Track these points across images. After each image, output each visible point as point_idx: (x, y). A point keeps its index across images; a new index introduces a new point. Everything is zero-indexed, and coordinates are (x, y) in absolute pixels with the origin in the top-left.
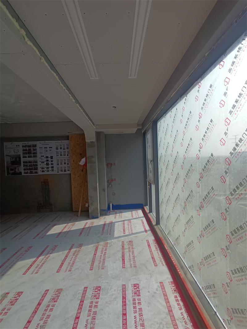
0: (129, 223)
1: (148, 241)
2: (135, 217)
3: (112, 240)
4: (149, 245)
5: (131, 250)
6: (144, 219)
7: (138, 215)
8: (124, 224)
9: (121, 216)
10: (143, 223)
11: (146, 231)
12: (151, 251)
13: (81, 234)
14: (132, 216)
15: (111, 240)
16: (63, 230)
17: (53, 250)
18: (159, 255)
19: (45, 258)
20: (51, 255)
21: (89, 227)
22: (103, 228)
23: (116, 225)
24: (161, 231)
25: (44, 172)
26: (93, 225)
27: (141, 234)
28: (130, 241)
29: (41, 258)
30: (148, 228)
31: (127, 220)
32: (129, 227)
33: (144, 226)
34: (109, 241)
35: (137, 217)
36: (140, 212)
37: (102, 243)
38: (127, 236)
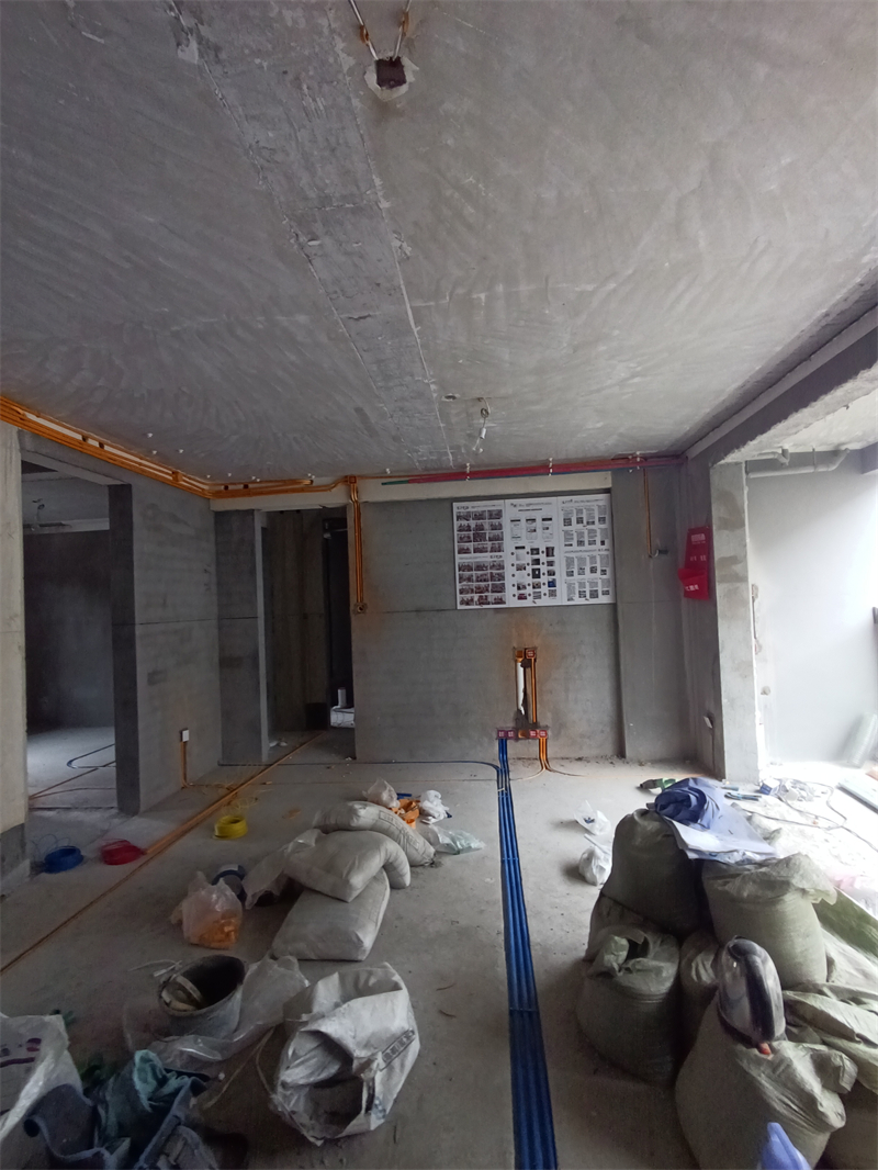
25: (525, 598)
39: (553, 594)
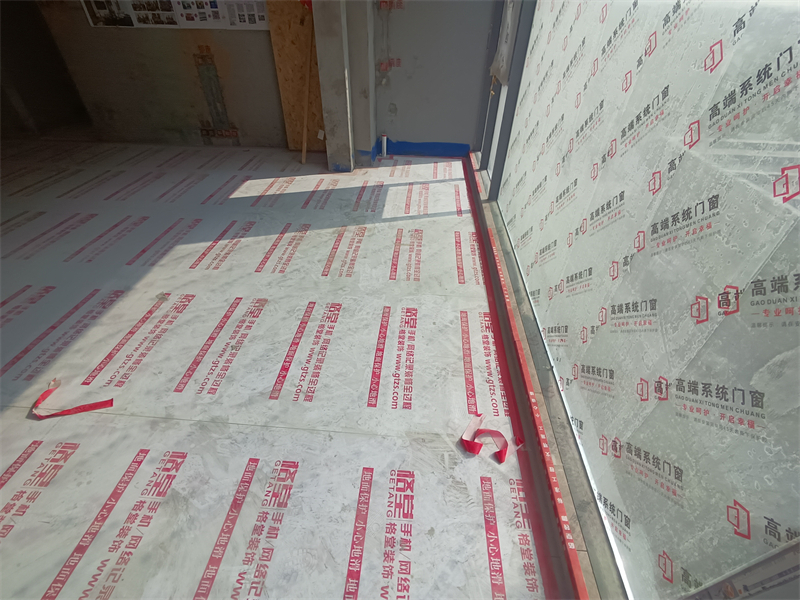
0: (424, 191)
1: (458, 235)
2: (442, 178)
3: (377, 224)
4: (458, 243)
5: (416, 248)
6: (463, 186)
7: (450, 174)
8: (410, 191)
9: (407, 172)
10: (458, 193)
11: (460, 212)
12: (459, 255)
13: (307, 203)
14: (435, 174)
15: (373, 223)
16: (267, 190)
17: (247, 230)
18: (475, 264)
19: (231, 245)
20: (242, 239)
21: (325, 191)
22: (360, 197)
23: (389, 192)
24: (495, 215)
25: (193, 19)
26: (336, 188)
27: (447, 217)
28: (416, 230)
29: (222, 243)
30: (466, 205)
31: (421, 183)
32: (422, 199)
33: (458, 201)
34: (368, 226)
35: (447, 178)
36: (456, 167)
37: (352, 228)
38: (412, 218)
39: (216, 15)
